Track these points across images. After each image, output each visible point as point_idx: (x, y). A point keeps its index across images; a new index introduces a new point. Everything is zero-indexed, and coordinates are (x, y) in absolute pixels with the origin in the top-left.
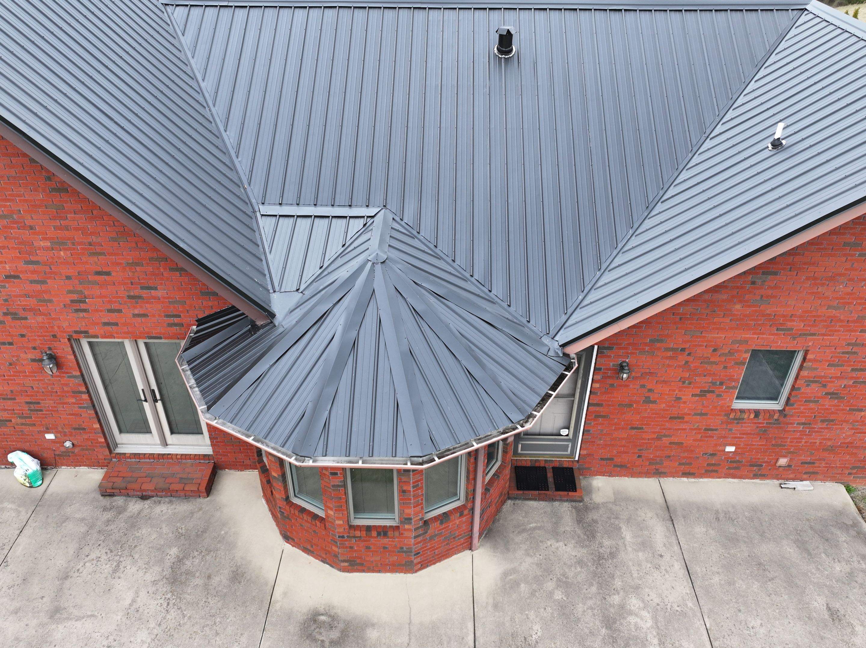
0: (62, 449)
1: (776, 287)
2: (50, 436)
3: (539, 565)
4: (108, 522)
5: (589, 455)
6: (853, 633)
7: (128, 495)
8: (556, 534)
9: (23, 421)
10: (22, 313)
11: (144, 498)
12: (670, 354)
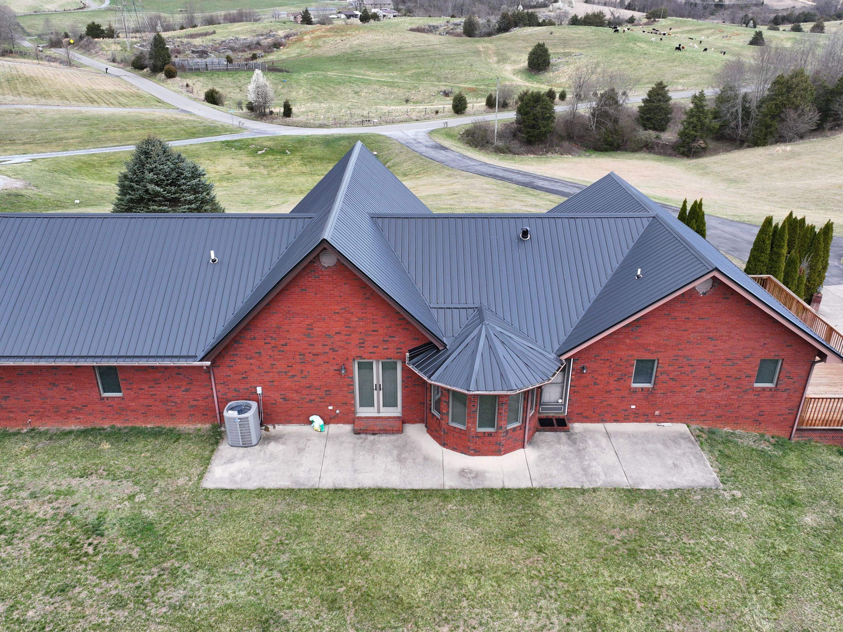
0: (334, 414)
1: (641, 332)
2: (331, 408)
3: (553, 453)
4: (362, 443)
5: (571, 412)
6: (682, 470)
7: (366, 433)
8: (559, 442)
9: (321, 400)
10: (337, 349)
11: (374, 434)
12: (602, 362)
